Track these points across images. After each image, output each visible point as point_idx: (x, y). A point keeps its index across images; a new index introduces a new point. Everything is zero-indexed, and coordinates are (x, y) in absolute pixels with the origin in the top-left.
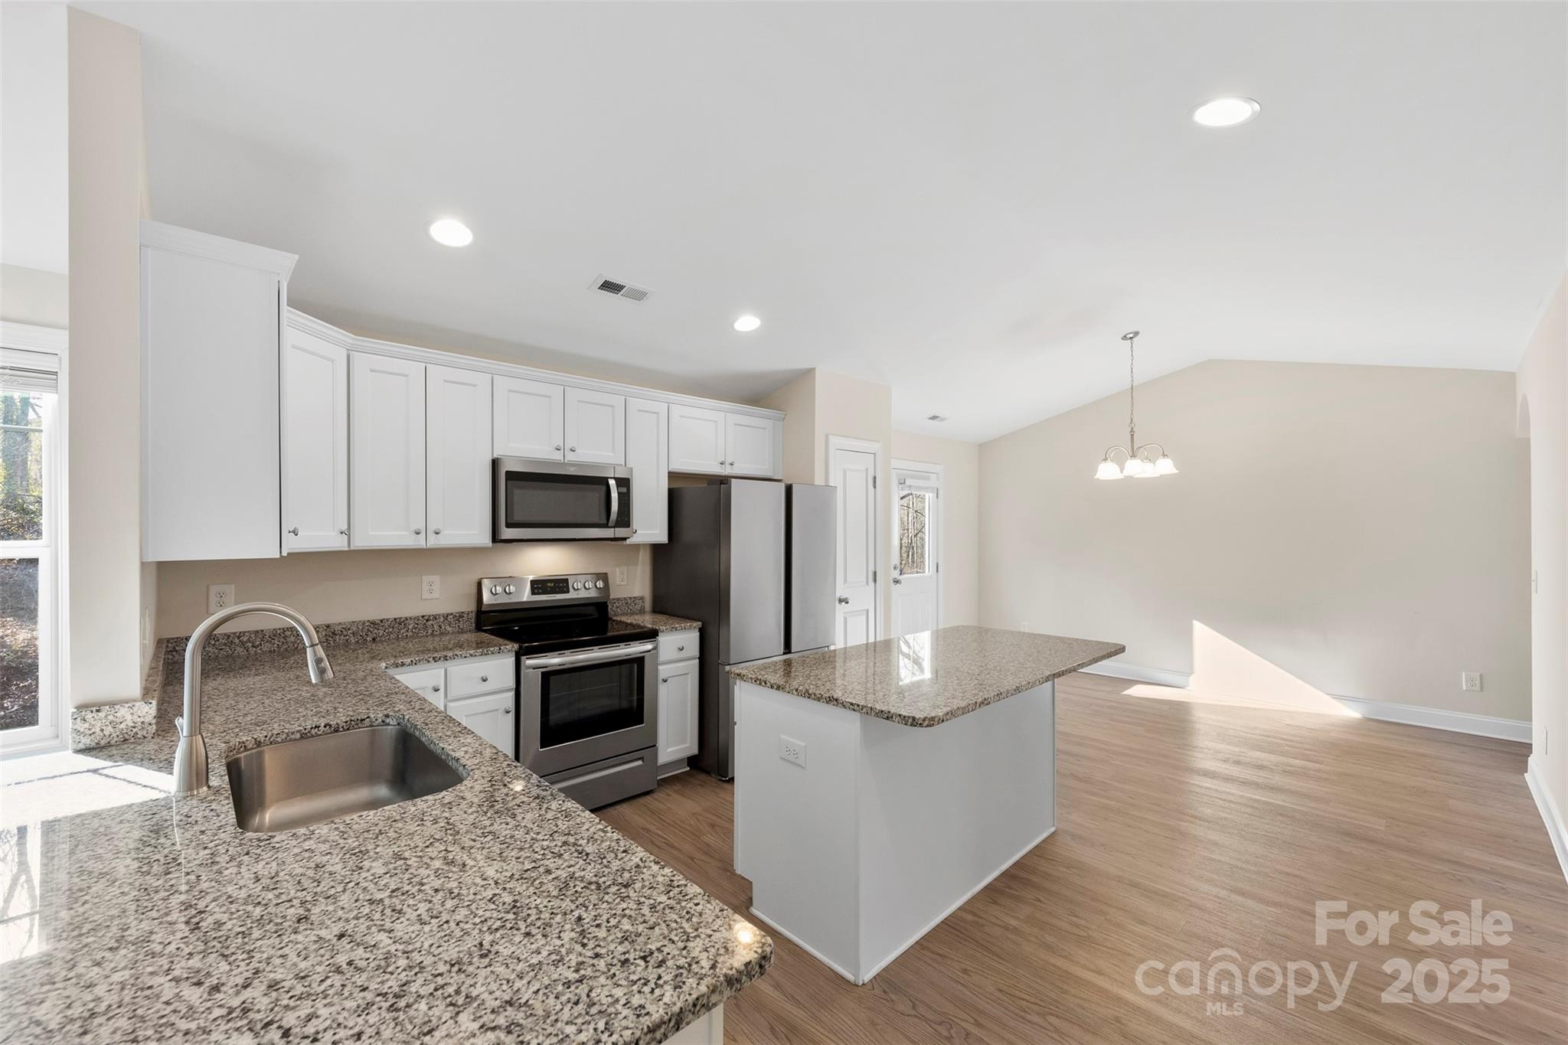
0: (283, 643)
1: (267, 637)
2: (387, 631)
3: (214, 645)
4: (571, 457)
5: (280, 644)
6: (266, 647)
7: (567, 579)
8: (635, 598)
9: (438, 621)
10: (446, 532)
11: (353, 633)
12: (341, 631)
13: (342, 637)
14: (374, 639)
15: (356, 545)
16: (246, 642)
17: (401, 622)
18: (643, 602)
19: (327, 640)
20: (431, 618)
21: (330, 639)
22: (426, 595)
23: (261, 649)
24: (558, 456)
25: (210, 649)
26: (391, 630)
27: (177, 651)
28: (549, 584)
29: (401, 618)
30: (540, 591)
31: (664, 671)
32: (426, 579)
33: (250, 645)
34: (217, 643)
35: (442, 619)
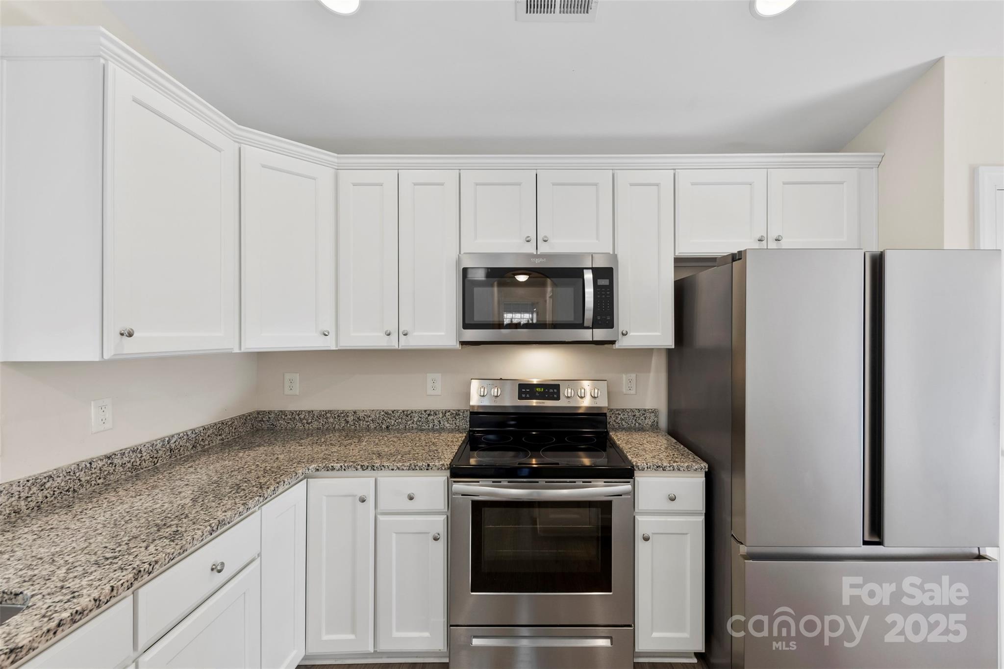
0: (325, 422)
1: (315, 416)
2: (397, 421)
3: (284, 419)
4: (544, 249)
5: (324, 423)
6: (315, 425)
7: (559, 385)
8: (645, 410)
9: (438, 416)
10: (415, 334)
11: (372, 420)
12: (364, 418)
13: (365, 423)
14: (387, 427)
15: (341, 345)
16: (303, 419)
17: (407, 414)
18: (656, 416)
19: (354, 423)
20: (432, 413)
21: (356, 423)
22: (430, 391)
23: (312, 426)
24: (530, 249)
25: (282, 422)
26: (400, 420)
27: (263, 421)
28: (537, 389)
29: (408, 411)
30: (528, 396)
31: (644, 524)
32: (430, 376)
33: (305, 421)
34: (286, 418)
35: (441, 415)
